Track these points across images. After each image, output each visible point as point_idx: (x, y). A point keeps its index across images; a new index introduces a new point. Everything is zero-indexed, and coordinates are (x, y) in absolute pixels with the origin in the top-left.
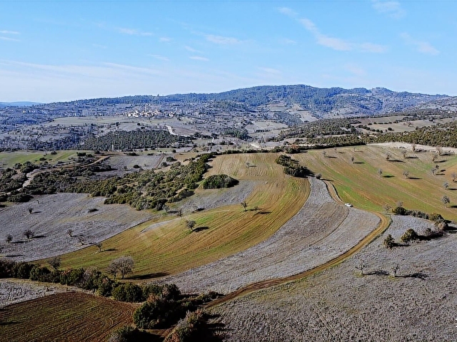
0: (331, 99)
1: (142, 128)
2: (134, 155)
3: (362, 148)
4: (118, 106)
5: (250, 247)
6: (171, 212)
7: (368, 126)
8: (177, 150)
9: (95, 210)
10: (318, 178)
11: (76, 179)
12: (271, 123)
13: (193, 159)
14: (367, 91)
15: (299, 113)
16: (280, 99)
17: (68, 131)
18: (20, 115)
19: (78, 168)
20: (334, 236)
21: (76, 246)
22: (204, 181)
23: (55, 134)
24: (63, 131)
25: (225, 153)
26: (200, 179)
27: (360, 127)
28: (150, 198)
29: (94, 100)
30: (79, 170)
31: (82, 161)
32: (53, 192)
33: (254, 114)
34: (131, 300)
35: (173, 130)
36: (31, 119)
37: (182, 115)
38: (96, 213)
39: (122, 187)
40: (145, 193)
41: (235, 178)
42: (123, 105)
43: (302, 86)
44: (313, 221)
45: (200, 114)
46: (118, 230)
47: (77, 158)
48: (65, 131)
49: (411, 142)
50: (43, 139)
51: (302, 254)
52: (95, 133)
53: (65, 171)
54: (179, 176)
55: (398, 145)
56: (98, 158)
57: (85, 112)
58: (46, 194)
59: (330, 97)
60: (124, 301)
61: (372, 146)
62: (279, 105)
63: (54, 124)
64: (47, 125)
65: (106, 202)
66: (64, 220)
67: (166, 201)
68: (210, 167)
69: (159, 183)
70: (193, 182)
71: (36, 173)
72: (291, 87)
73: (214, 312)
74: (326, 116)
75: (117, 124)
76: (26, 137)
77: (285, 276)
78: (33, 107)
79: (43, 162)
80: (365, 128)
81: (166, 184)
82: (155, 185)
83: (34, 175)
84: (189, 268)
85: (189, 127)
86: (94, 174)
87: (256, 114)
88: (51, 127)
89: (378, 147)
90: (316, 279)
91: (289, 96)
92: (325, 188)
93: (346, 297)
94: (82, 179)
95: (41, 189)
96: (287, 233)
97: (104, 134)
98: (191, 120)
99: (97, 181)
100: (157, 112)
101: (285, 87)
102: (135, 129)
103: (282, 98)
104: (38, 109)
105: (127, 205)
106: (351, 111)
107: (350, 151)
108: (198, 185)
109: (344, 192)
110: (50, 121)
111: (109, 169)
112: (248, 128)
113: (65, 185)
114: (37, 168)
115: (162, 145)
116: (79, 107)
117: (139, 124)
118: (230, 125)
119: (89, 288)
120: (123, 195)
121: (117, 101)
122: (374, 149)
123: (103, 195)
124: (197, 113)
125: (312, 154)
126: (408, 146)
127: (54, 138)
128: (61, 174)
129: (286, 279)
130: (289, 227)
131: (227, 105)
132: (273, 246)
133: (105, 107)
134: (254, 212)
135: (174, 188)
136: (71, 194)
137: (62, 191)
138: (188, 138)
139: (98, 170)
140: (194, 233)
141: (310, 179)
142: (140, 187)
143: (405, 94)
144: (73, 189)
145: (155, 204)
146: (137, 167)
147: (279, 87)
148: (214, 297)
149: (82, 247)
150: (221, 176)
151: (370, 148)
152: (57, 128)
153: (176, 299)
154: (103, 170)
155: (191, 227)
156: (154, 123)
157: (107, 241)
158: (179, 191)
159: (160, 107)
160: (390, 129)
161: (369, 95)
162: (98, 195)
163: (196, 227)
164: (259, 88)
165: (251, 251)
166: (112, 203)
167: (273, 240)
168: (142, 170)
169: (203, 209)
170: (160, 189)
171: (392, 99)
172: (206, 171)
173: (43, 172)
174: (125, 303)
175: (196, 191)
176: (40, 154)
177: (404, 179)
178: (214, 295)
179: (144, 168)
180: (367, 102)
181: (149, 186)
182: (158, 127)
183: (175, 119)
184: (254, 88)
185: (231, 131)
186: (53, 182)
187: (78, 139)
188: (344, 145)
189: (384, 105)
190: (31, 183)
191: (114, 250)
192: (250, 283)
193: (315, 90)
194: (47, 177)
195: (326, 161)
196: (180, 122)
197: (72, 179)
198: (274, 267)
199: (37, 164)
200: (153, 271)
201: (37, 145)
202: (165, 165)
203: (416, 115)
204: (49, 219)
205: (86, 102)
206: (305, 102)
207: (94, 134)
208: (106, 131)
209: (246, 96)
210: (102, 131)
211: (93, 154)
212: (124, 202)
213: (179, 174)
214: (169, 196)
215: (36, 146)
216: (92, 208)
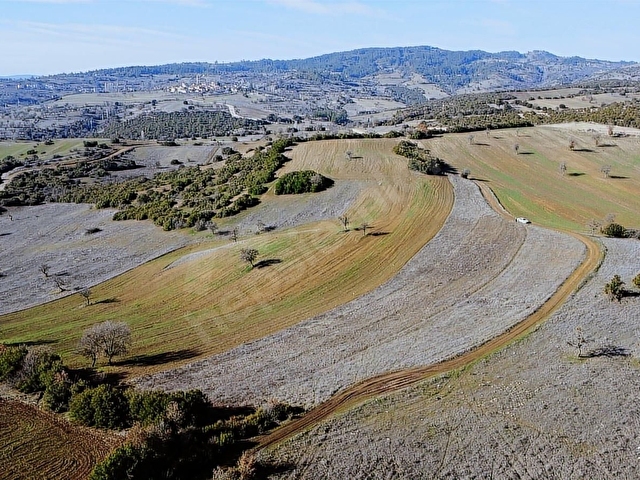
0: (468, 66)
1: (190, 108)
2: (174, 144)
3: (527, 130)
4: (157, 77)
5: (357, 298)
6: (221, 233)
7: (530, 102)
8: (240, 139)
9: (97, 230)
10: (465, 176)
11: (79, 182)
12: (381, 101)
13: (262, 148)
14: (521, 56)
15: (422, 86)
16: (394, 67)
17: (79, 113)
18: (13, 91)
19: (83, 164)
20: (507, 278)
21: (52, 293)
22: (276, 182)
23: (61, 118)
24: (72, 113)
25: (312, 139)
26: (271, 178)
27: (517, 102)
28: (188, 210)
29: (122, 69)
30: (85, 169)
31: (91, 155)
32: (39, 201)
33: (356, 88)
34: (105, 424)
35: (237, 111)
36: (28, 96)
37: (251, 89)
38: (98, 234)
39: (145, 192)
40: (180, 202)
41: (327, 176)
42: (165, 75)
43: (426, 48)
44: (465, 249)
45: (276, 88)
46: (128, 265)
47: (83, 149)
48: (75, 113)
49: (605, 122)
50: (42, 125)
51: (456, 313)
52: (120, 115)
53: (64, 170)
54: (237, 175)
55: (584, 126)
56: (117, 150)
57: (108, 86)
58: (28, 204)
59: (468, 63)
60: (91, 424)
61: (545, 128)
62: (392, 75)
63: (60, 103)
64: (50, 105)
65: (116, 218)
66: (43, 248)
67: (213, 214)
68: (287, 160)
69: (205, 186)
70: (259, 183)
71: (17, 171)
72: (410, 50)
73: (281, 457)
74: (461, 91)
75: (154, 102)
76: (17, 122)
77: (428, 362)
78: (32, 80)
79: (31, 157)
80: (525, 104)
81: (217, 187)
82: (198, 190)
83: (14, 176)
84: (240, 341)
85: (260, 106)
86: (108, 174)
87: (359, 89)
88: (56, 107)
89: (554, 130)
90: (491, 369)
91: (407, 63)
92: (479, 193)
93: (559, 411)
94: (89, 181)
95: (20, 198)
96: (421, 272)
97: (132, 117)
98: (264, 97)
99: (111, 184)
100: (213, 86)
101: (401, 50)
102: (179, 109)
103: (396, 64)
104: (40, 83)
105: (149, 222)
106: (498, 84)
107: (510, 135)
108: (266, 189)
109: (510, 199)
110: (56, 98)
111: (133, 166)
112: (347, 107)
113: (60, 191)
114: (20, 164)
115: (219, 132)
116: (99, 80)
117: (186, 103)
118: (321, 104)
119: (30, 390)
120: (144, 205)
121: (156, 70)
122: (548, 133)
123: (114, 206)
124: (272, 88)
125: (451, 140)
126: (602, 129)
127: (59, 123)
128: (57, 174)
129: (430, 370)
130: (424, 259)
131: (316, 76)
132: (397, 295)
133: (139, 80)
134: (361, 234)
135: (227, 194)
136: (67, 205)
137: (53, 201)
138: (258, 122)
139: (115, 168)
140: (256, 269)
141: (451, 177)
142: (174, 193)
143: (576, 60)
144: (70, 197)
145: (194, 220)
146: (176, 162)
147: (393, 50)
148: (283, 417)
149: (61, 295)
150: (305, 174)
151: (542, 131)
152: (65, 109)
153: (200, 423)
154: (123, 168)
155: (251, 259)
156: (209, 102)
157: (106, 285)
158: (236, 198)
159: (218, 78)
160: (563, 106)
161: (523, 61)
162: (106, 205)
163: (258, 259)
164: (363, 51)
165: (358, 306)
166: (125, 218)
167: (397, 284)
168: (184, 166)
169: (273, 228)
170: (205, 195)
171: (556, 67)
172: (280, 166)
173: (28, 171)
174: (91, 430)
175: (263, 198)
176: (31, 145)
177: (602, 179)
178: (282, 412)
179: (187, 165)
180: (521, 71)
181: (189, 191)
182: (215, 107)
183: (240, 95)
184: (355, 52)
185: (323, 112)
186: (41, 186)
187: (95, 124)
188: (500, 127)
189: (545, 76)
190: (6, 188)
191: (112, 301)
192: (359, 379)
193: (445, 53)
194: (33, 178)
195: (473, 150)
196: (247, 100)
197: (73, 182)
198: (403, 340)
199: (22, 159)
200: (171, 348)
201: (33, 134)
202: (219, 159)
203: (597, 87)
204: (20, 245)
205: (110, 72)
206: (430, 71)
207: (118, 117)
208: (137, 112)
209: (345, 63)
210: (131, 113)
211: (109, 144)
212: (145, 217)
213: (237, 171)
214: (219, 207)
215: (31, 135)
216: (93, 227)
